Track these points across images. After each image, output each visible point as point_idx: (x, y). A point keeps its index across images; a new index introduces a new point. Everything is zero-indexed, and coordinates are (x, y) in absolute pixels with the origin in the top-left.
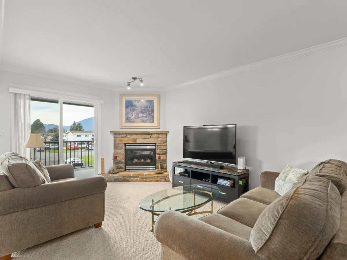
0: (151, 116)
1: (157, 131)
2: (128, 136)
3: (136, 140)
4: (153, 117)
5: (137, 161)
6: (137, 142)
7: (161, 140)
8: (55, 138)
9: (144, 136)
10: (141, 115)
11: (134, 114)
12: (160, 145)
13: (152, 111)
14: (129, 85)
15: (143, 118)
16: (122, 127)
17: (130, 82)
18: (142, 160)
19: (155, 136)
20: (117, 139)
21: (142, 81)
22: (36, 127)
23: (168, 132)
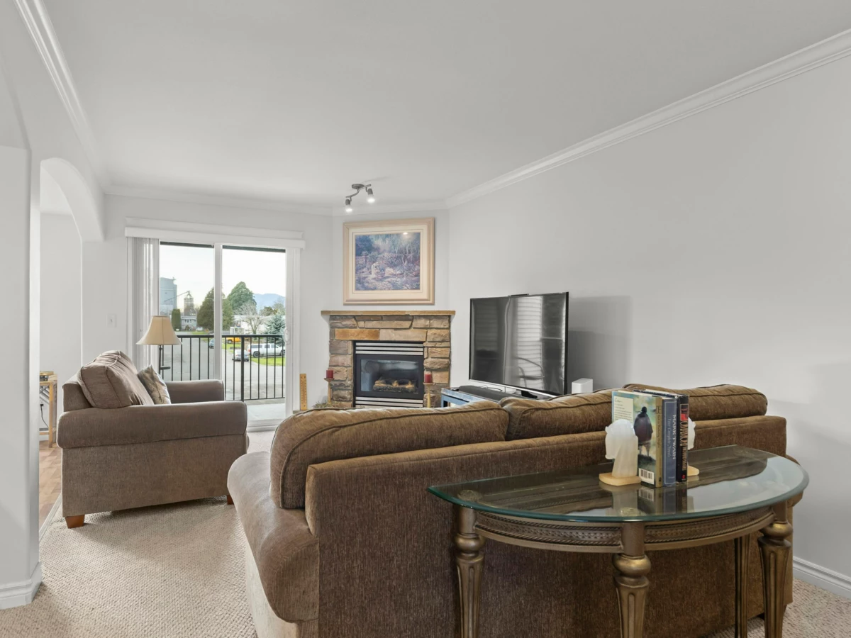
0: (414, 273)
1: (425, 312)
2: (359, 323)
3: (377, 334)
4: (418, 275)
5: (383, 385)
6: (381, 338)
7: (435, 334)
8: (273, 330)
9: (395, 324)
10: (389, 271)
11: (374, 271)
12: (433, 347)
13: (416, 260)
14: (348, 202)
15: (395, 279)
16: (347, 301)
17: (351, 197)
18: (395, 385)
19: (421, 323)
20: (336, 329)
21: (370, 192)
22: (236, 301)
23: (454, 312)
